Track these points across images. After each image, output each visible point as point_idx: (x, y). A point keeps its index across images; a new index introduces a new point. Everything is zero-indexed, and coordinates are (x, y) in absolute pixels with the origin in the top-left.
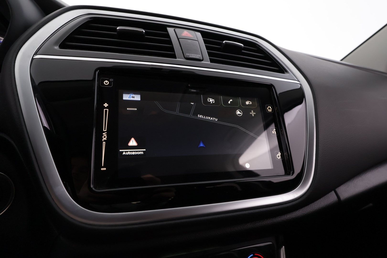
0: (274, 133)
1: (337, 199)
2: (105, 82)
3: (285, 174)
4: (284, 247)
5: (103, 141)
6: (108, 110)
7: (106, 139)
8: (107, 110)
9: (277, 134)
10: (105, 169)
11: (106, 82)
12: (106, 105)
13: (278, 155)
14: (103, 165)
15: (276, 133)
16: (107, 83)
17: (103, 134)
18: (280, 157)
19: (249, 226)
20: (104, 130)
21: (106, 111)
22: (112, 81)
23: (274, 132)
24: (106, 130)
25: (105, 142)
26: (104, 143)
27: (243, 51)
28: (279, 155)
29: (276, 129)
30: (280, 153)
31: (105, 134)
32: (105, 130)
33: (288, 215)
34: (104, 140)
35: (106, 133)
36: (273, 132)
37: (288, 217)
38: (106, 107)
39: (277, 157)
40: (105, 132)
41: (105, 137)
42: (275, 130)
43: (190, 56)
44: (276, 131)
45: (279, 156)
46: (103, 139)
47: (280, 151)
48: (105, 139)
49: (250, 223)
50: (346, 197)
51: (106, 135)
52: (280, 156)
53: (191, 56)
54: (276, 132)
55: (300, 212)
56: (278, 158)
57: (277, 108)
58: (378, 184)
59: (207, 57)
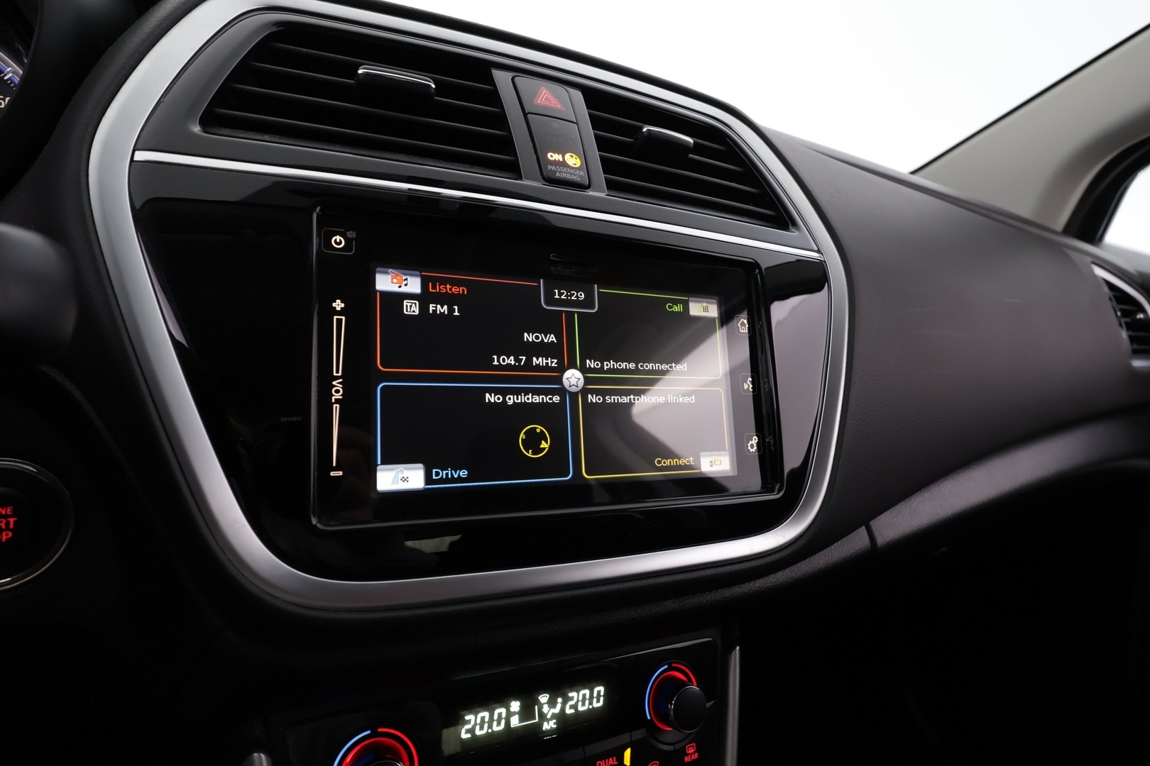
0: (748, 388)
1: (869, 545)
2: (335, 240)
3: (762, 488)
4: (738, 648)
5: (333, 401)
6: (344, 318)
7: (341, 397)
8: (342, 319)
9: (753, 392)
10: (340, 473)
11: (338, 241)
12: (338, 305)
13: (751, 442)
14: (334, 465)
15: (752, 388)
16: (341, 242)
17: (334, 383)
18: (755, 448)
19: (670, 605)
20: (335, 374)
21: (339, 321)
22: (353, 239)
23: (749, 386)
24: (340, 374)
25: (338, 406)
26: (336, 407)
27: (690, 155)
28: (753, 442)
29: (752, 377)
30: (756, 437)
31: (338, 383)
32: (337, 372)
33: (757, 581)
34: (336, 399)
35: (341, 380)
36: (746, 386)
37: (758, 585)
38: (338, 311)
39: (749, 448)
40: (338, 378)
41: (337, 391)
42: (751, 379)
43: (558, 174)
44: (753, 382)
45: (752, 446)
46: (333, 398)
47: (756, 432)
48: (338, 396)
49: (672, 600)
50: (889, 539)
51: (341, 386)
52: (755, 445)
53: (560, 172)
54: (751, 386)
55: (785, 573)
56: (751, 450)
57: (760, 323)
58: (963, 508)
59: (599, 176)
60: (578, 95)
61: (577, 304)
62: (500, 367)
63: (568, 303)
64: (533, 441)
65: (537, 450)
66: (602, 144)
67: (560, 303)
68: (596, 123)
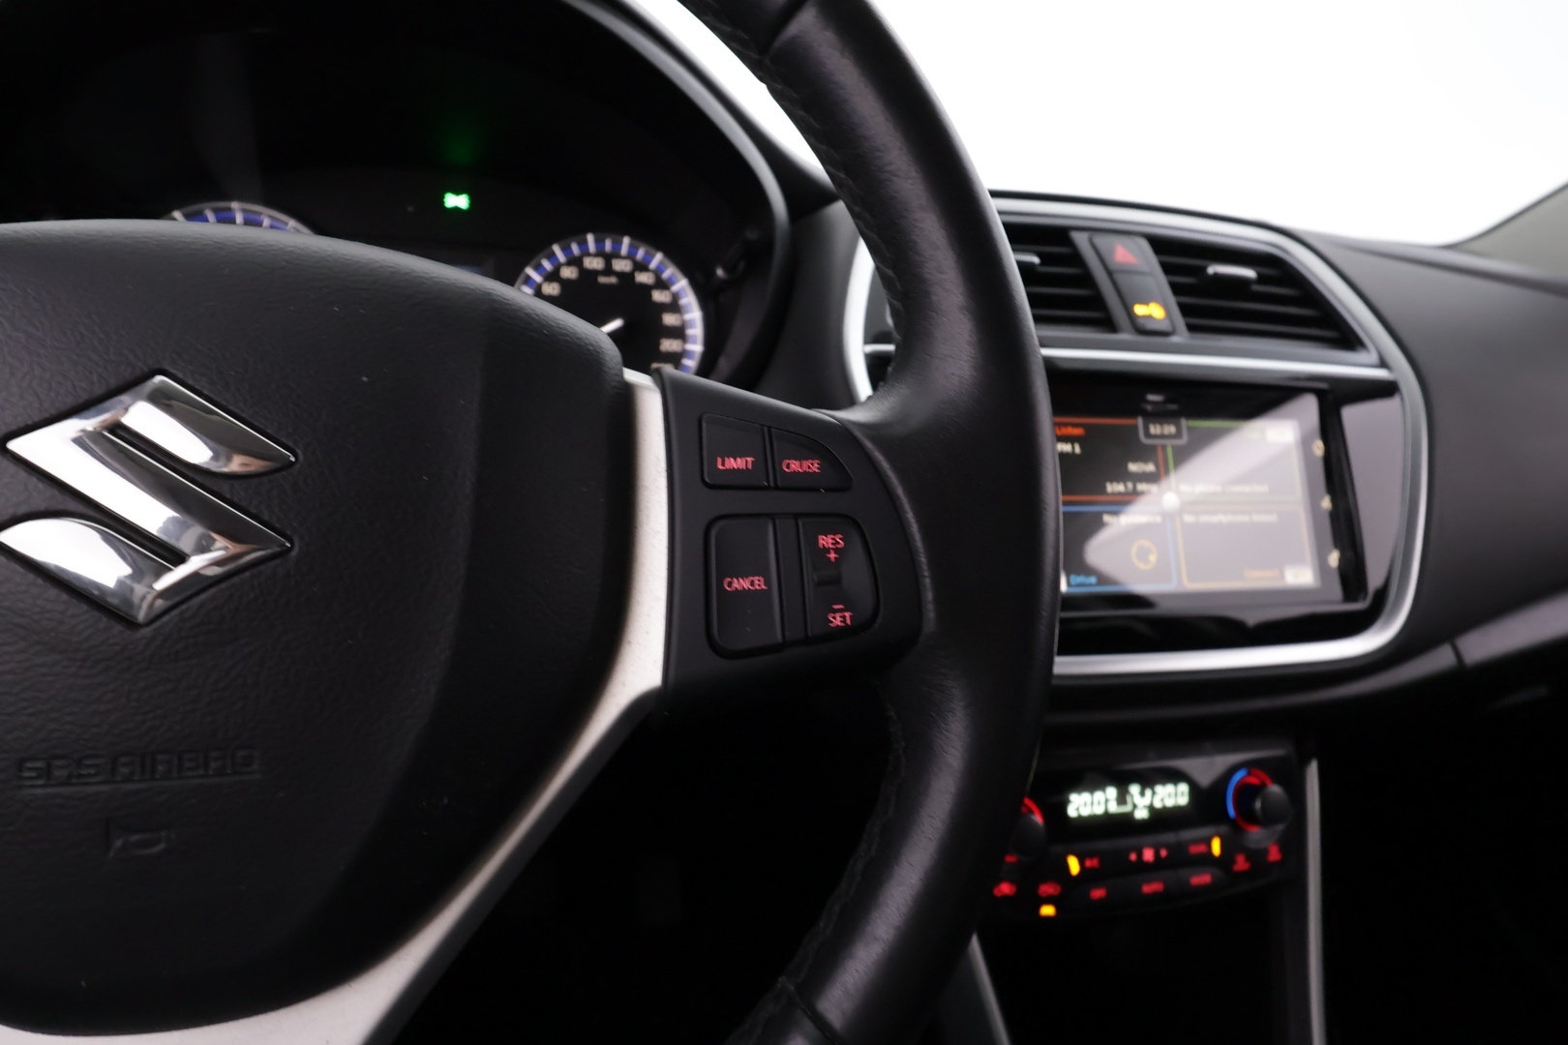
1: (1457, 661)
3: (1343, 599)
13: (1331, 556)
18: (1336, 562)
23: (1327, 505)
27: (1255, 289)
28: (1333, 557)
30: (1337, 553)
36: (1323, 505)
39: (1330, 563)
43: (1147, 326)
45: (1332, 561)
50: (1475, 661)
52: (1336, 559)
56: (1332, 565)
57: (1336, 445)
59: (1180, 321)
60: (1145, 245)
61: (1170, 437)
62: (1113, 494)
63: (1162, 436)
64: (1143, 554)
65: (1147, 561)
66: (1176, 289)
67: (1156, 437)
68: (1167, 269)
